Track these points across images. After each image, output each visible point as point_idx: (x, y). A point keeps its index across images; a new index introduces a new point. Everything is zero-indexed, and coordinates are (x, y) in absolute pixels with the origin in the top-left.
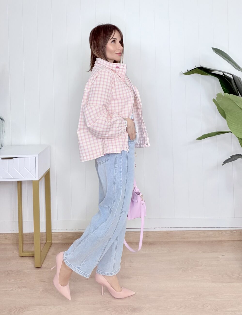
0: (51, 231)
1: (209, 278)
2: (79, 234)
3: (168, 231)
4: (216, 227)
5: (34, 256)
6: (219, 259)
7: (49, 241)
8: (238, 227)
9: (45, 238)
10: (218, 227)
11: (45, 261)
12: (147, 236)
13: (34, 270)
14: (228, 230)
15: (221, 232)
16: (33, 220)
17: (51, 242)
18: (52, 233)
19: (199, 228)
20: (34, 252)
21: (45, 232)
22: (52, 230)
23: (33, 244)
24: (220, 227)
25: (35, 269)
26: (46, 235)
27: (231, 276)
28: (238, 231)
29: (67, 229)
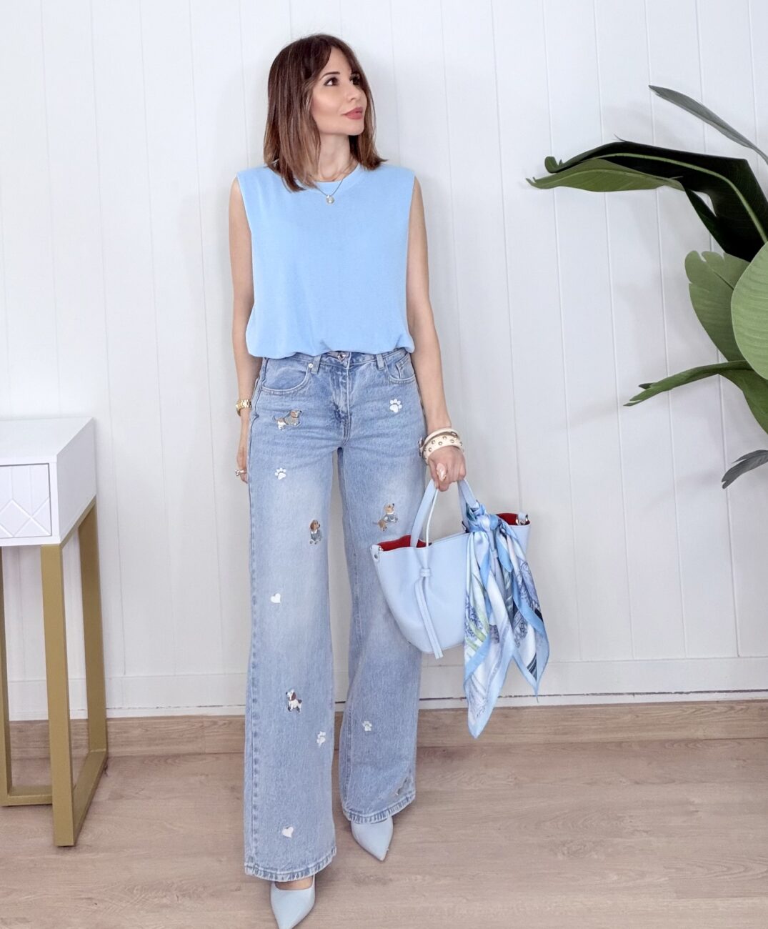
0: (106, 716)
1: (663, 879)
2: (200, 722)
3: (509, 708)
4: (676, 693)
5: (51, 805)
6: (692, 808)
7: (97, 751)
8: (752, 691)
9: (86, 737)
10: (681, 693)
11: (88, 824)
12: (436, 728)
13: (53, 856)
14: (717, 702)
15: (694, 710)
16: (45, 678)
17: (103, 752)
18: (109, 723)
19: (614, 696)
20: (48, 789)
21: (86, 717)
22: (108, 711)
23: (48, 759)
24: (688, 693)
25: (57, 854)
26: (88, 729)
27: (740, 873)
28: (753, 704)
29: (158, 708)
